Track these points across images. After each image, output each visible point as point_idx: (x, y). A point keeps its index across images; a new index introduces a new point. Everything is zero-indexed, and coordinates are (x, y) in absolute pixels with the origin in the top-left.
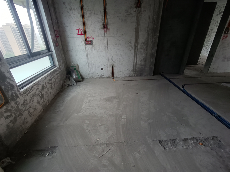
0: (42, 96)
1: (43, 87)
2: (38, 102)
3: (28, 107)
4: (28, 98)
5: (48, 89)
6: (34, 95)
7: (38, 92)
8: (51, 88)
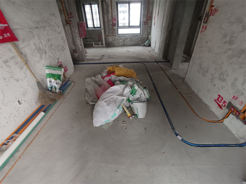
0: (124, 41)
1: (126, 39)
2: (122, 42)
3: (118, 40)
4: (119, 38)
5: (128, 41)
6: (121, 39)
7: (123, 39)
8: (131, 41)
